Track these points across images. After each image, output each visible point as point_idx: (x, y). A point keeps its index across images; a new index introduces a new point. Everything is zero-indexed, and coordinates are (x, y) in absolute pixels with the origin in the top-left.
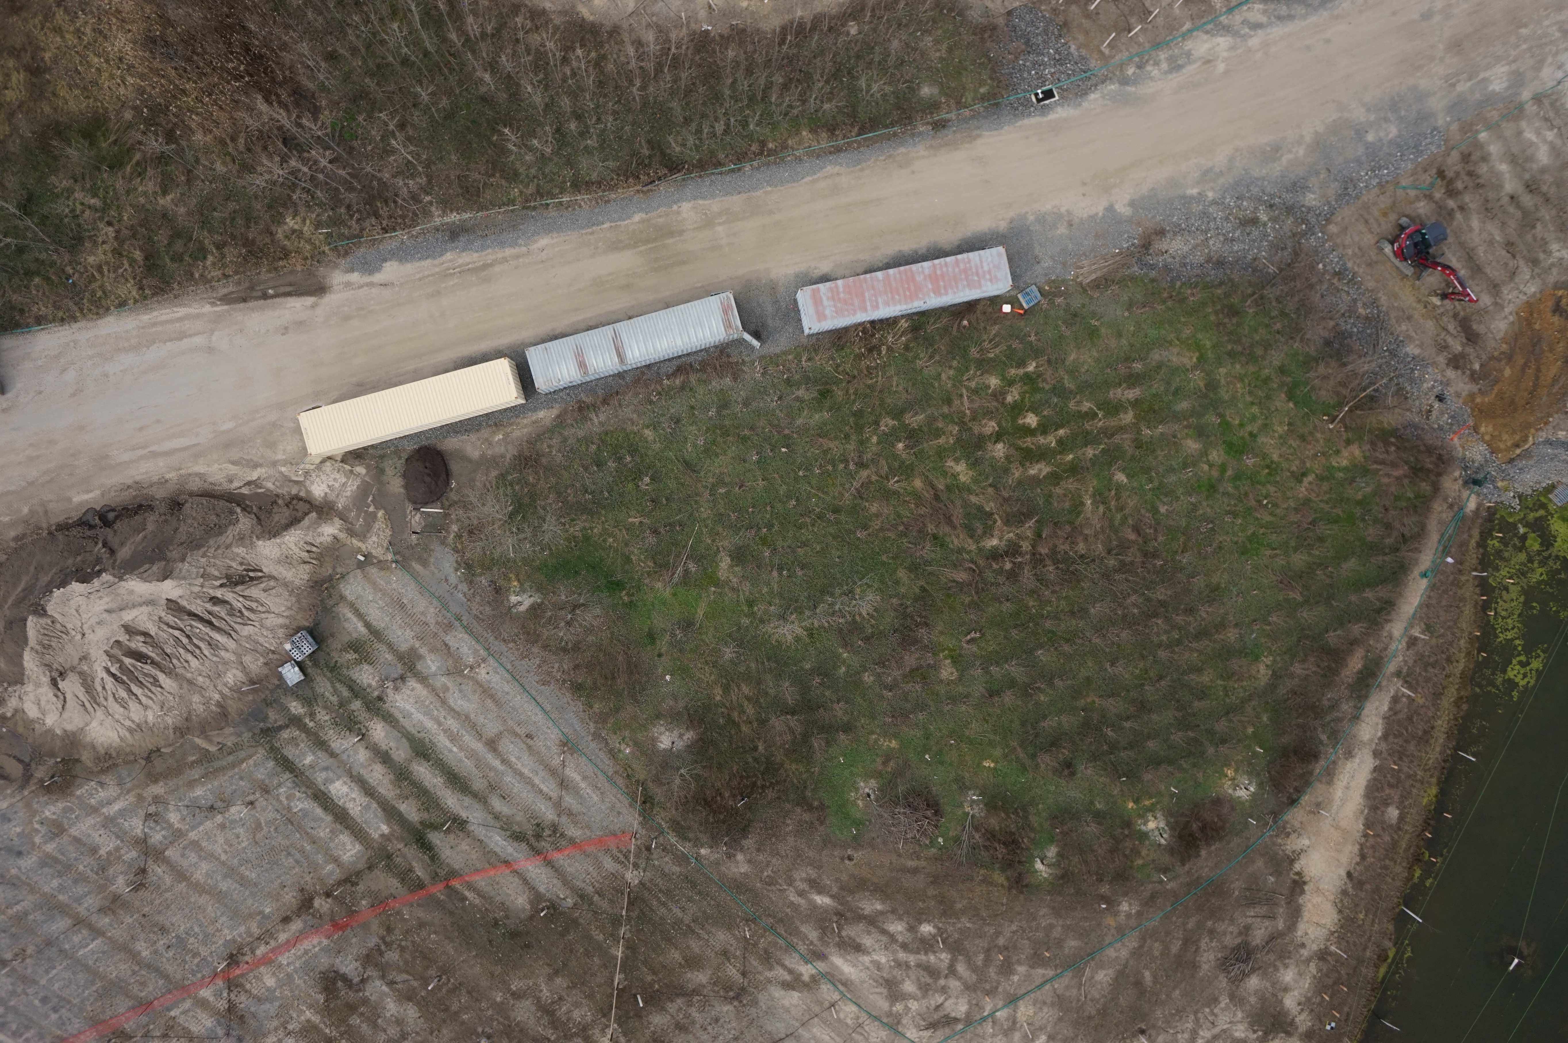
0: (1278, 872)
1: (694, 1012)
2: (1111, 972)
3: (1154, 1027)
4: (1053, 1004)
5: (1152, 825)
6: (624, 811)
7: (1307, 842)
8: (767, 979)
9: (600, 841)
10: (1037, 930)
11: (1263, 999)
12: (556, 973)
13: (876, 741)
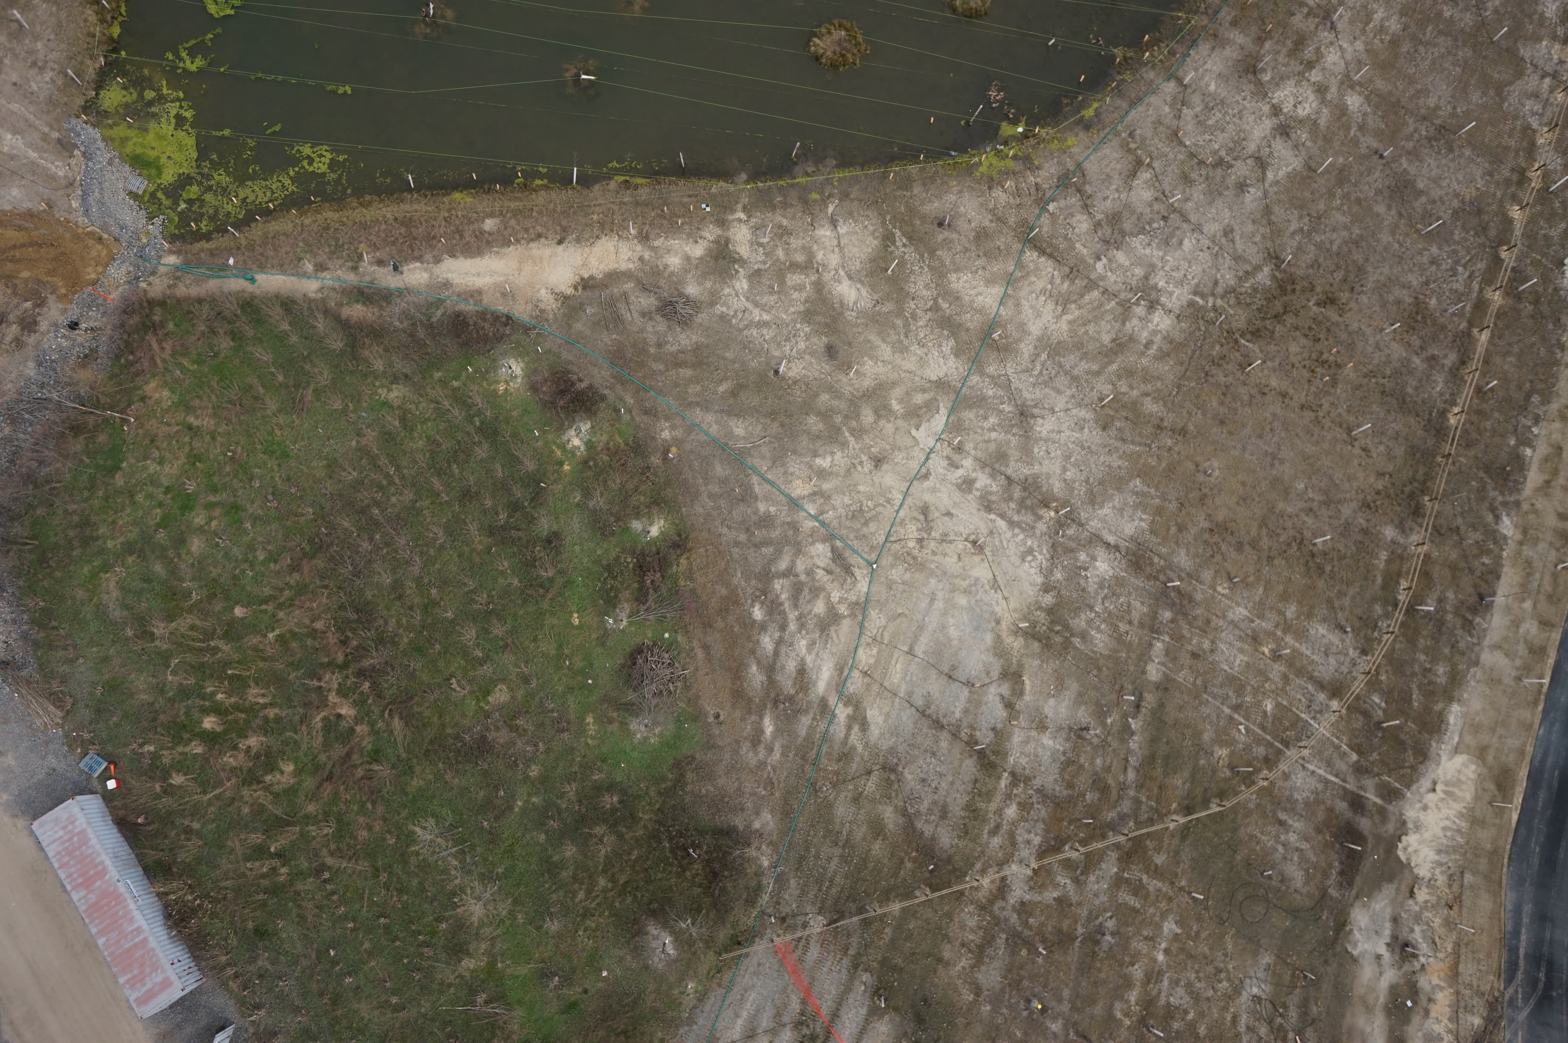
0: (581, 307)
1: (924, 806)
2: (732, 422)
3: (768, 364)
4: (784, 465)
5: (576, 442)
6: (755, 960)
7: (543, 292)
8: (864, 749)
9: (794, 972)
10: (719, 508)
11: (704, 276)
12: (940, 960)
13: (592, 738)
